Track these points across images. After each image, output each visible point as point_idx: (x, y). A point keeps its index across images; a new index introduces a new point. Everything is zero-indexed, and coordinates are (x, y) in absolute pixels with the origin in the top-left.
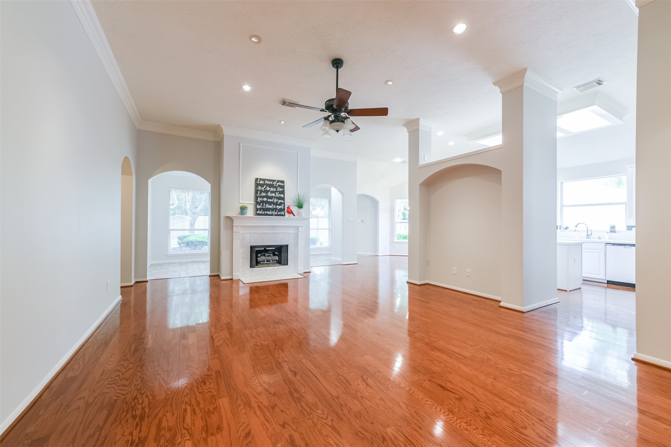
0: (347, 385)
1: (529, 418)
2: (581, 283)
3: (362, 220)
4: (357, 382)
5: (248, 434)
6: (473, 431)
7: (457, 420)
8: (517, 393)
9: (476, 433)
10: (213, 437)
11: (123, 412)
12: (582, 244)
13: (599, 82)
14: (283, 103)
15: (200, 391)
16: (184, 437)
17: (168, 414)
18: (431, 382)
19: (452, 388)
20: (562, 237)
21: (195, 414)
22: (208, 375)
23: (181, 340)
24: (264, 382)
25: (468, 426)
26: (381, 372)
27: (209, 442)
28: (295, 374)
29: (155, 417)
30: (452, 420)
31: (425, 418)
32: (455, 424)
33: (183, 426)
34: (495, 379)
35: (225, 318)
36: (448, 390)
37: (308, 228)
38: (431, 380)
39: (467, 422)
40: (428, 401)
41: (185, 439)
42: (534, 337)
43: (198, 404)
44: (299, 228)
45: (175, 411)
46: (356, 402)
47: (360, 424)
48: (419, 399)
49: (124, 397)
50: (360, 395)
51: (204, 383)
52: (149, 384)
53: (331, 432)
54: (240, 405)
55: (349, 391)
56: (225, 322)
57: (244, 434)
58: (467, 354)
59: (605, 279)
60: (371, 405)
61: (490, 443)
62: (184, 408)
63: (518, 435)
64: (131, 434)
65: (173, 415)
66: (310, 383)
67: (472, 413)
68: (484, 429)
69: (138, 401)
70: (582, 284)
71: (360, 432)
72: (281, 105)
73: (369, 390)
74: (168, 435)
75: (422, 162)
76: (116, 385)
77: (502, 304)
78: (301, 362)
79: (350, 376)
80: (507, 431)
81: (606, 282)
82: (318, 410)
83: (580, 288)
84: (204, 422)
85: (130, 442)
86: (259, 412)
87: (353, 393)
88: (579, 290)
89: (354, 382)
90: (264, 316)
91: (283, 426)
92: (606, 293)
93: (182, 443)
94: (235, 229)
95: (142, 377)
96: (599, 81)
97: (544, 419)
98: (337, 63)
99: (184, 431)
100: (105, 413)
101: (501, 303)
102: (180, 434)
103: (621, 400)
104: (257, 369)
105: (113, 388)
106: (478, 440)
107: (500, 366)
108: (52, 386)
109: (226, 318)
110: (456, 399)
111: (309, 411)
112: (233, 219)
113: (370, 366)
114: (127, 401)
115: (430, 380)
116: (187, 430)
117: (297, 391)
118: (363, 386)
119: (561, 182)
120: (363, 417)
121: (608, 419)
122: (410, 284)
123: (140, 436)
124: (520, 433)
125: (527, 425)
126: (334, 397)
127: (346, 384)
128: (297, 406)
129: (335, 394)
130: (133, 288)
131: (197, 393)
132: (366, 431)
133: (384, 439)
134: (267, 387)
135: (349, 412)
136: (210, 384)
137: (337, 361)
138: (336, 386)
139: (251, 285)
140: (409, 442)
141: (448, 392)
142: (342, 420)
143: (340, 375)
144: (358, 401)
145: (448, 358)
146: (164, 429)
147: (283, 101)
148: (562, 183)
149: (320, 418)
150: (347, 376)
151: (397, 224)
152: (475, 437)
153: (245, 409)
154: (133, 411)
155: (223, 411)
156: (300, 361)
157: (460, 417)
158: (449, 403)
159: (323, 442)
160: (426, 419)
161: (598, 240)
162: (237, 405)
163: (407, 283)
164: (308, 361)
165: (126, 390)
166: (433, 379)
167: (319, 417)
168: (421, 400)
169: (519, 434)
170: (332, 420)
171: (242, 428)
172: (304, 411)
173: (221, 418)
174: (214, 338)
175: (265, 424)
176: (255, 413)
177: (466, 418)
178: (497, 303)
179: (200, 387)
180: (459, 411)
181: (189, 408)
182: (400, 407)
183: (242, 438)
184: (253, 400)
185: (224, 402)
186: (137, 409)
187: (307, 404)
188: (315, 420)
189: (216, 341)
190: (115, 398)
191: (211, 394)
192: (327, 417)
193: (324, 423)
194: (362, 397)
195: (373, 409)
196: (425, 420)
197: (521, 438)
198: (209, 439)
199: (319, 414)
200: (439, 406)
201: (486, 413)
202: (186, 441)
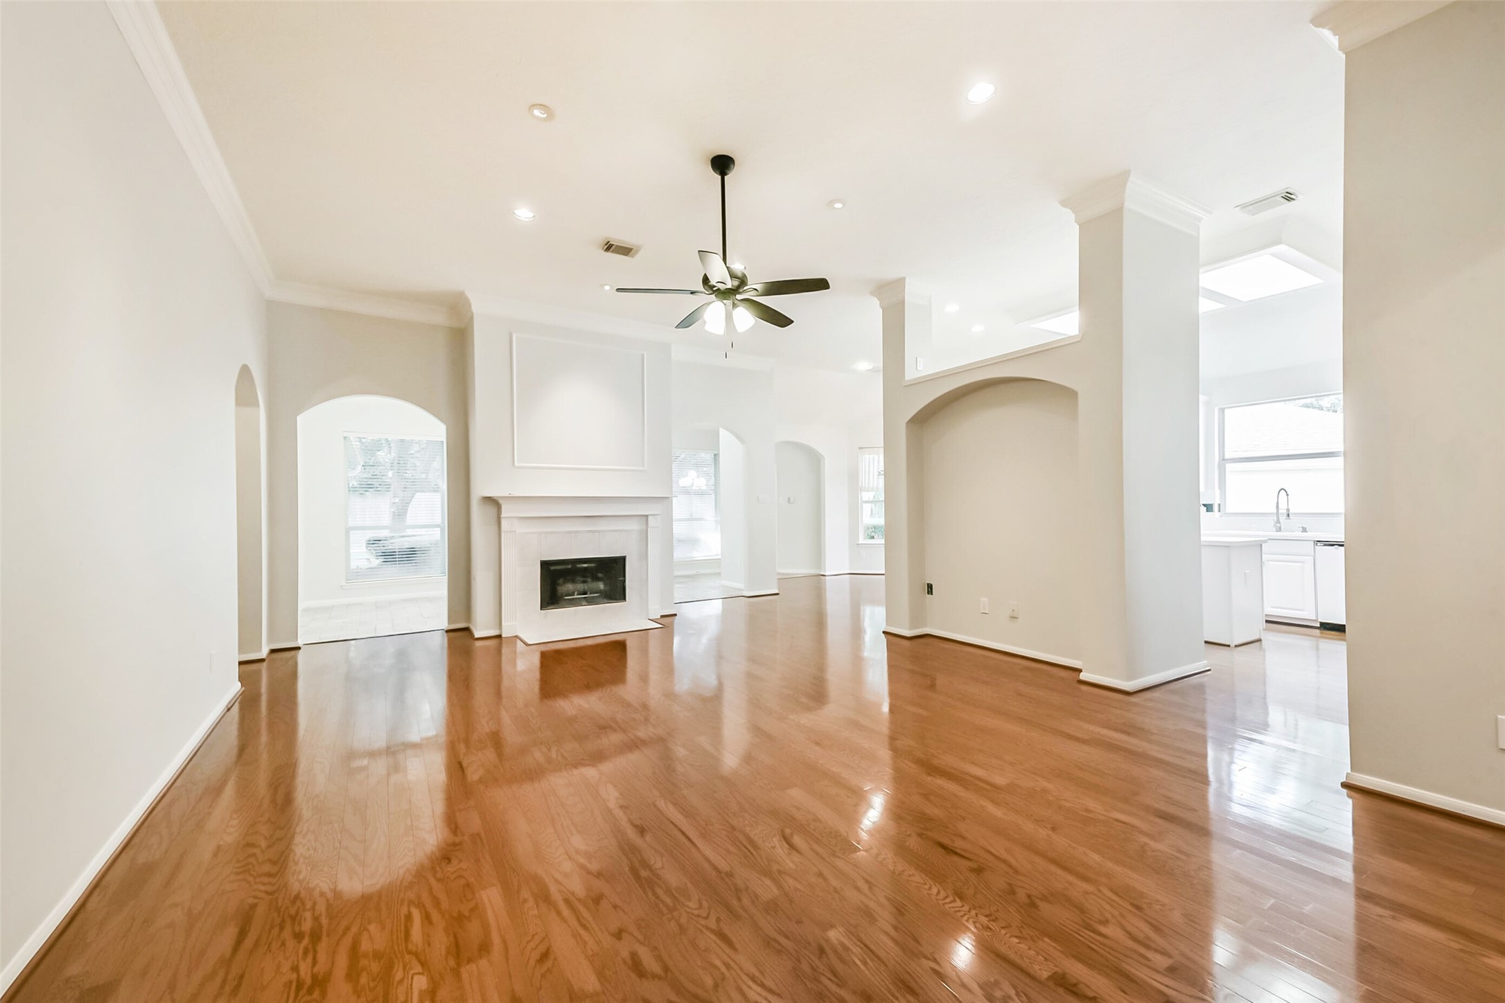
0: (752, 850)
1: (1114, 904)
2: (1261, 628)
3: (789, 499)
4: (770, 843)
5: (545, 956)
6: (1000, 931)
7: (969, 911)
8: (1096, 857)
9: (1006, 934)
10: (473, 967)
11: (272, 927)
12: (1261, 545)
13: (1289, 195)
14: (606, 247)
15: (439, 875)
16: (411, 968)
17: (372, 927)
18: (923, 838)
19: (964, 850)
20: (1211, 528)
21: (431, 923)
22: (455, 844)
23: (388, 775)
24: (577, 852)
25: (991, 922)
26: (820, 822)
27: (465, 975)
28: (642, 831)
29: (344, 933)
30: (959, 911)
31: (907, 908)
32: (966, 918)
33: (407, 947)
34: (1054, 829)
35: (487, 722)
36: (956, 853)
37: (669, 520)
38: (923, 834)
39: (990, 915)
40: (913, 875)
41: (412, 972)
42: (1145, 744)
43: (437, 903)
44: (650, 518)
45: (387, 921)
46: (768, 882)
47: (774, 925)
48: (897, 873)
49: (270, 897)
50: (775, 867)
51: (447, 861)
52: (325, 869)
53: (715, 942)
54: (525, 901)
55: (755, 861)
56: (487, 730)
57: (536, 955)
58: (1000, 780)
59: (1314, 618)
60: (799, 886)
61: (1032, 953)
62: (406, 913)
63: (1089, 936)
64: (295, 969)
65: (383, 928)
66: (674, 848)
67: (1000, 896)
68: (1022, 927)
69: (303, 903)
70: (1263, 629)
71: (775, 940)
72: (603, 252)
73: (796, 857)
74: (375, 967)
75: (911, 374)
76: (251, 875)
77: (1083, 676)
78: (655, 806)
79: (757, 831)
80: (1067, 930)
81: (1319, 625)
82: (690, 900)
83: (1259, 640)
84: (452, 938)
85: (294, 984)
86: (566, 912)
87: (763, 865)
88: (1258, 643)
89: (764, 841)
90: (574, 713)
91: (618, 935)
92: (1318, 649)
93: (406, 980)
94: (505, 524)
95: (307, 856)
96: (1287, 193)
97: (1144, 906)
98: (722, 164)
99: (407, 957)
100: (232, 931)
101: (1082, 673)
102: (401, 964)
103: (1305, 865)
104: (562, 825)
105: (245, 880)
106: (1009, 947)
107: (1067, 804)
108: (103, 883)
109: (491, 722)
110: (972, 870)
111: (671, 904)
112: (501, 501)
113: (798, 809)
114: (280, 904)
115: (920, 835)
116: (416, 955)
117: (647, 866)
118: (783, 850)
119: (1219, 409)
120: (783, 911)
121: (1272, 901)
122: (890, 637)
123: (314, 971)
124: (1094, 932)
125: (1108, 916)
126: (722, 874)
127: (749, 847)
128: (647, 896)
129: (724, 866)
130: (265, 664)
131: (433, 881)
132: (787, 937)
133: (822, 951)
134: (582, 860)
135: (753, 902)
136: (460, 861)
137: (729, 802)
138: (728, 851)
139: (544, 648)
140: (872, 956)
141: (956, 858)
142: (737, 917)
143: (735, 830)
144: (774, 880)
145: (961, 789)
146: (366, 956)
147: (605, 242)
148: (1222, 411)
149: (693, 917)
150: (751, 831)
151: (864, 505)
152: (1003, 942)
153: (537, 906)
154: (293, 925)
155: (490, 913)
156: (652, 806)
157: (976, 904)
158: (955, 879)
159: (699, 963)
160: (906, 910)
161: (1300, 534)
162: (521, 900)
163: (883, 635)
164: (669, 804)
165: (273, 885)
166: (929, 833)
167: (691, 916)
168: (899, 874)
169: (1092, 934)
170: (718, 920)
171: (532, 945)
172: (661, 906)
173: (486, 927)
174: (465, 765)
175: (580, 935)
176: (559, 913)
177: (989, 907)
178: (1074, 674)
179: (438, 869)
180: (975, 894)
181: (416, 914)
182: (858, 889)
183: (532, 962)
184: (553, 889)
185: (492, 898)
186: (303, 920)
187: (668, 891)
188: (683, 921)
189: (469, 772)
190: (251, 901)
191: (462, 882)
192: (709, 914)
193: (702, 926)
194: (780, 872)
195: (801, 895)
196: (905, 912)
197: (1094, 941)
198: (463, 970)
199: (692, 909)
200: (937, 885)
201: (1029, 896)
202: (416, 977)
